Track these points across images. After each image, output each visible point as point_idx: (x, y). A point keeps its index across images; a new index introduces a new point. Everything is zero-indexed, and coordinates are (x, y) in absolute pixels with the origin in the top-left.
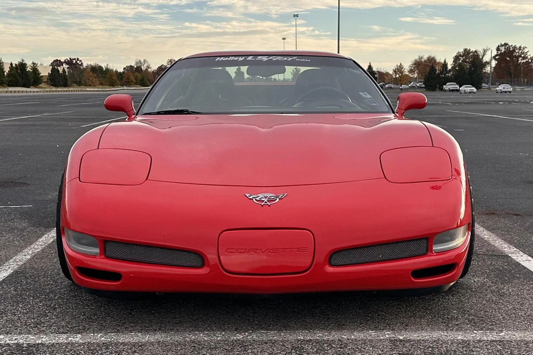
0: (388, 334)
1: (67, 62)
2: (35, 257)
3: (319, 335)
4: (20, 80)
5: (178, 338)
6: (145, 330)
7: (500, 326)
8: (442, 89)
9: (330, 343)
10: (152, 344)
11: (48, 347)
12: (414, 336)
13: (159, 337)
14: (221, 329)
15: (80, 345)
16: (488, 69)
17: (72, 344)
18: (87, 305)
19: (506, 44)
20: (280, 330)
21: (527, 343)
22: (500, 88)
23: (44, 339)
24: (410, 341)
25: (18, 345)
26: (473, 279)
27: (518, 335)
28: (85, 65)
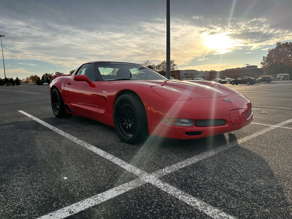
8: (43, 85)
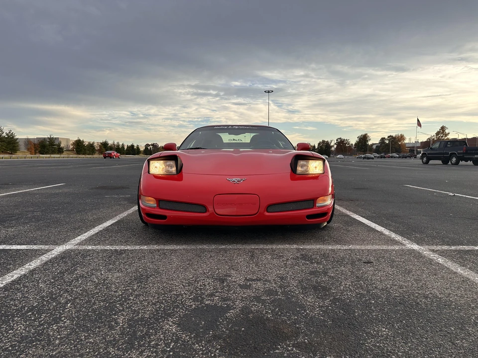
0: (295, 246)
1: (152, 145)
2: (128, 215)
3: (261, 246)
4: (131, 152)
5: (193, 247)
6: (177, 244)
7: (349, 243)
9: (267, 250)
10: (181, 250)
11: (130, 251)
12: (308, 247)
13: (184, 247)
14: (214, 244)
15: (146, 250)
16: (333, 149)
17: (142, 250)
18: (151, 234)
19: (340, 138)
20: (243, 244)
21: (363, 250)
22: (338, 156)
23: (129, 247)
24: (306, 249)
25: (116, 250)
26: (334, 224)
27: (358, 247)
28: (159, 146)
